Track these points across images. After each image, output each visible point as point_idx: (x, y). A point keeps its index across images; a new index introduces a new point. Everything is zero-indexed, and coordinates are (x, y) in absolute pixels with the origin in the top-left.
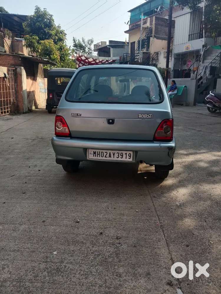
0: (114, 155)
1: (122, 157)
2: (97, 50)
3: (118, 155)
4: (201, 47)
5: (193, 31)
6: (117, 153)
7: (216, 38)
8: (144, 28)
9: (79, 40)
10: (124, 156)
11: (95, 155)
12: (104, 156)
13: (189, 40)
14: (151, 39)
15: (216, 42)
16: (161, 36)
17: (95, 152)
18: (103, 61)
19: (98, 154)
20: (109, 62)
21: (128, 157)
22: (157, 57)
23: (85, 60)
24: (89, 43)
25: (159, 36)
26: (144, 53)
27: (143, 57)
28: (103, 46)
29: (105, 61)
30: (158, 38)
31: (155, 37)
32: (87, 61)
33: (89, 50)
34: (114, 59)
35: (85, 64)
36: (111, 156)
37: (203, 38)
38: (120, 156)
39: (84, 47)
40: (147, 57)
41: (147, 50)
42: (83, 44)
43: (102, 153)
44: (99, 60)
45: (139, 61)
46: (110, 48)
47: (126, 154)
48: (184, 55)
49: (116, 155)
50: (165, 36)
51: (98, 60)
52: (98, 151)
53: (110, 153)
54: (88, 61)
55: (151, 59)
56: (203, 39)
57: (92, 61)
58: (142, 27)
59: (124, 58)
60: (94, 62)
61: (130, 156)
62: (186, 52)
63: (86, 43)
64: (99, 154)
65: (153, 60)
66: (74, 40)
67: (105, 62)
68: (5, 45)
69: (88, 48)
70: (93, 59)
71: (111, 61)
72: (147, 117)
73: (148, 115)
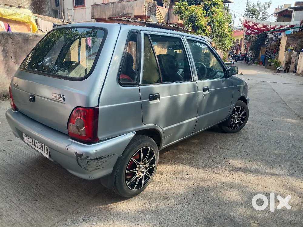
1: (42, 150)
3: (40, 146)
6: (39, 143)
9: (254, 4)
12: (32, 142)
18: (276, 26)
19: (28, 138)
20: (285, 27)
23: (253, 25)
24: (265, 7)
29: (279, 26)
32: (255, 27)
34: (293, 24)
36: (35, 145)
38: (41, 148)
39: (258, 11)
42: (258, 8)
44: (271, 25)
46: (293, 11)
47: (44, 146)
49: (38, 145)
51: (269, 26)
53: (34, 140)
54: (257, 27)
57: (262, 27)
60: (264, 29)
61: (47, 152)
63: (261, 7)
66: (247, 4)
67: (279, 28)
68: (157, 13)
70: (263, 25)
71: (288, 26)
72: (60, 99)
73: (61, 96)
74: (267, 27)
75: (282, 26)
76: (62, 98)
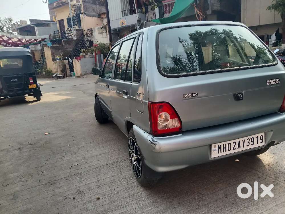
0: (244, 142)
1: (252, 143)
2: (17, 30)
3: (249, 142)
4: (136, 22)
5: (124, 7)
6: (247, 140)
7: (146, 14)
8: (72, 5)
10: (256, 140)
11: (220, 150)
12: (232, 148)
13: (123, 16)
14: (82, 16)
15: (147, 17)
16: (90, 13)
17: (221, 145)
18: (30, 40)
19: (224, 148)
20: (38, 40)
21: (260, 141)
22: (92, 33)
23: (8, 40)
24: (7, 22)
25: (89, 13)
26: (77, 30)
27: (77, 34)
28: (23, 25)
30: (88, 15)
31: (85, 14)
32: (10, 41)
33: (8, 29)
34: (44, 38)
35: (7, 45)
36: (240, 147)
37: (136, 13)
38: (251, 143)
40: (81, 33)
41: (79, 27)
43: (230, 145)
45: (74, 38)
46: (34, 27)
47: (257, 137)
48: (121, 30)
49: (246, 143)
50: (94, 14)
51: (24, 39)
52: (224, 143)
53: (239, 141)
54: (12, 41)
55: (86, 36)
56: (137, 15)
57: (17, 41)
58: (71, 5)
59: (54, 37)
61: (262, 140)
62: (122, 27)
63: (3, 22)
64: (226, 148)
65: (88, 36)
67: (33, 41)
69: (7, 28)
70: (18, 39)
71: (40, 39)
72: (275, 83)
73: (275, 80)
74: (22, 41)
75: (35, 40)
76: (277, 81)
